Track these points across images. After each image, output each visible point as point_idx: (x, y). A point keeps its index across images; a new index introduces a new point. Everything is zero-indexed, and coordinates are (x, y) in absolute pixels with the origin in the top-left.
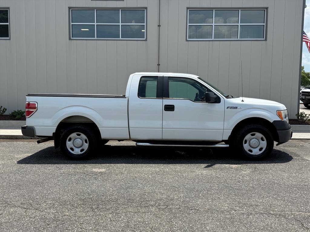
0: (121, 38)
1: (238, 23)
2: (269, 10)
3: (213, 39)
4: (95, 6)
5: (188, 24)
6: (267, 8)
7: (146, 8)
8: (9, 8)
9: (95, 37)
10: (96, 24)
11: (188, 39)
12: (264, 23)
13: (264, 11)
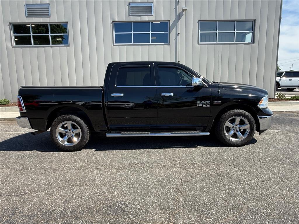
0: (151, 43)
1: (234, 31)
2: (256, 21)
3: (217, 43)
4: (132, 20)
5: (200, 32)
6: (255, 20)
7: (169, 21)
8: (67, 22)
9: (132, 43)
10: (132, 33)
11: (199, 43)
12: (252, 31)
13: (252, 22)
